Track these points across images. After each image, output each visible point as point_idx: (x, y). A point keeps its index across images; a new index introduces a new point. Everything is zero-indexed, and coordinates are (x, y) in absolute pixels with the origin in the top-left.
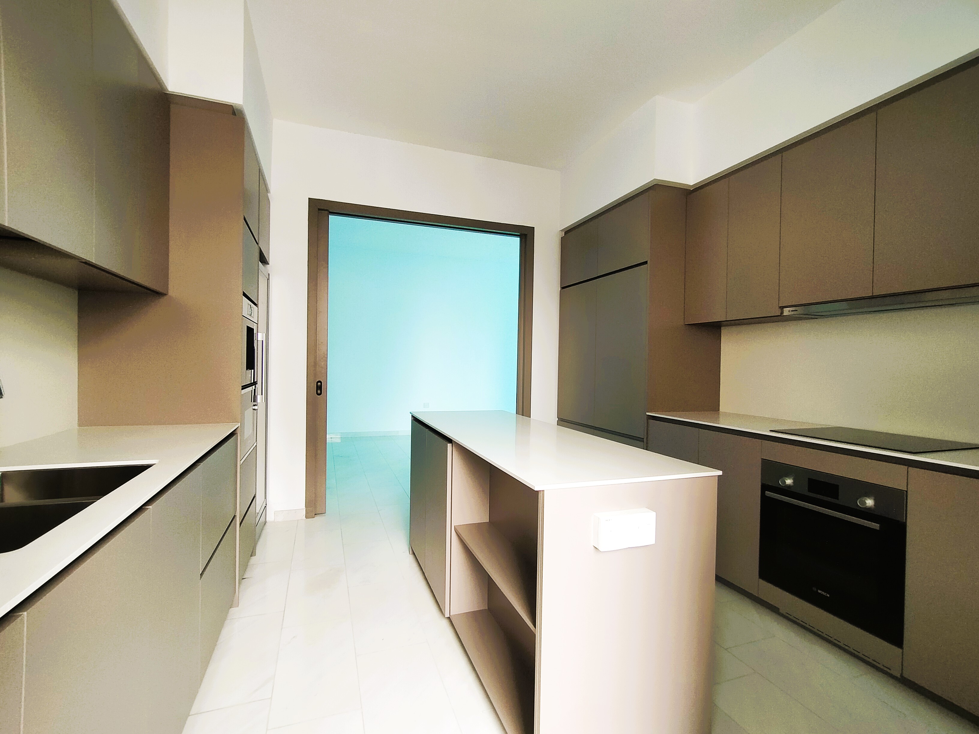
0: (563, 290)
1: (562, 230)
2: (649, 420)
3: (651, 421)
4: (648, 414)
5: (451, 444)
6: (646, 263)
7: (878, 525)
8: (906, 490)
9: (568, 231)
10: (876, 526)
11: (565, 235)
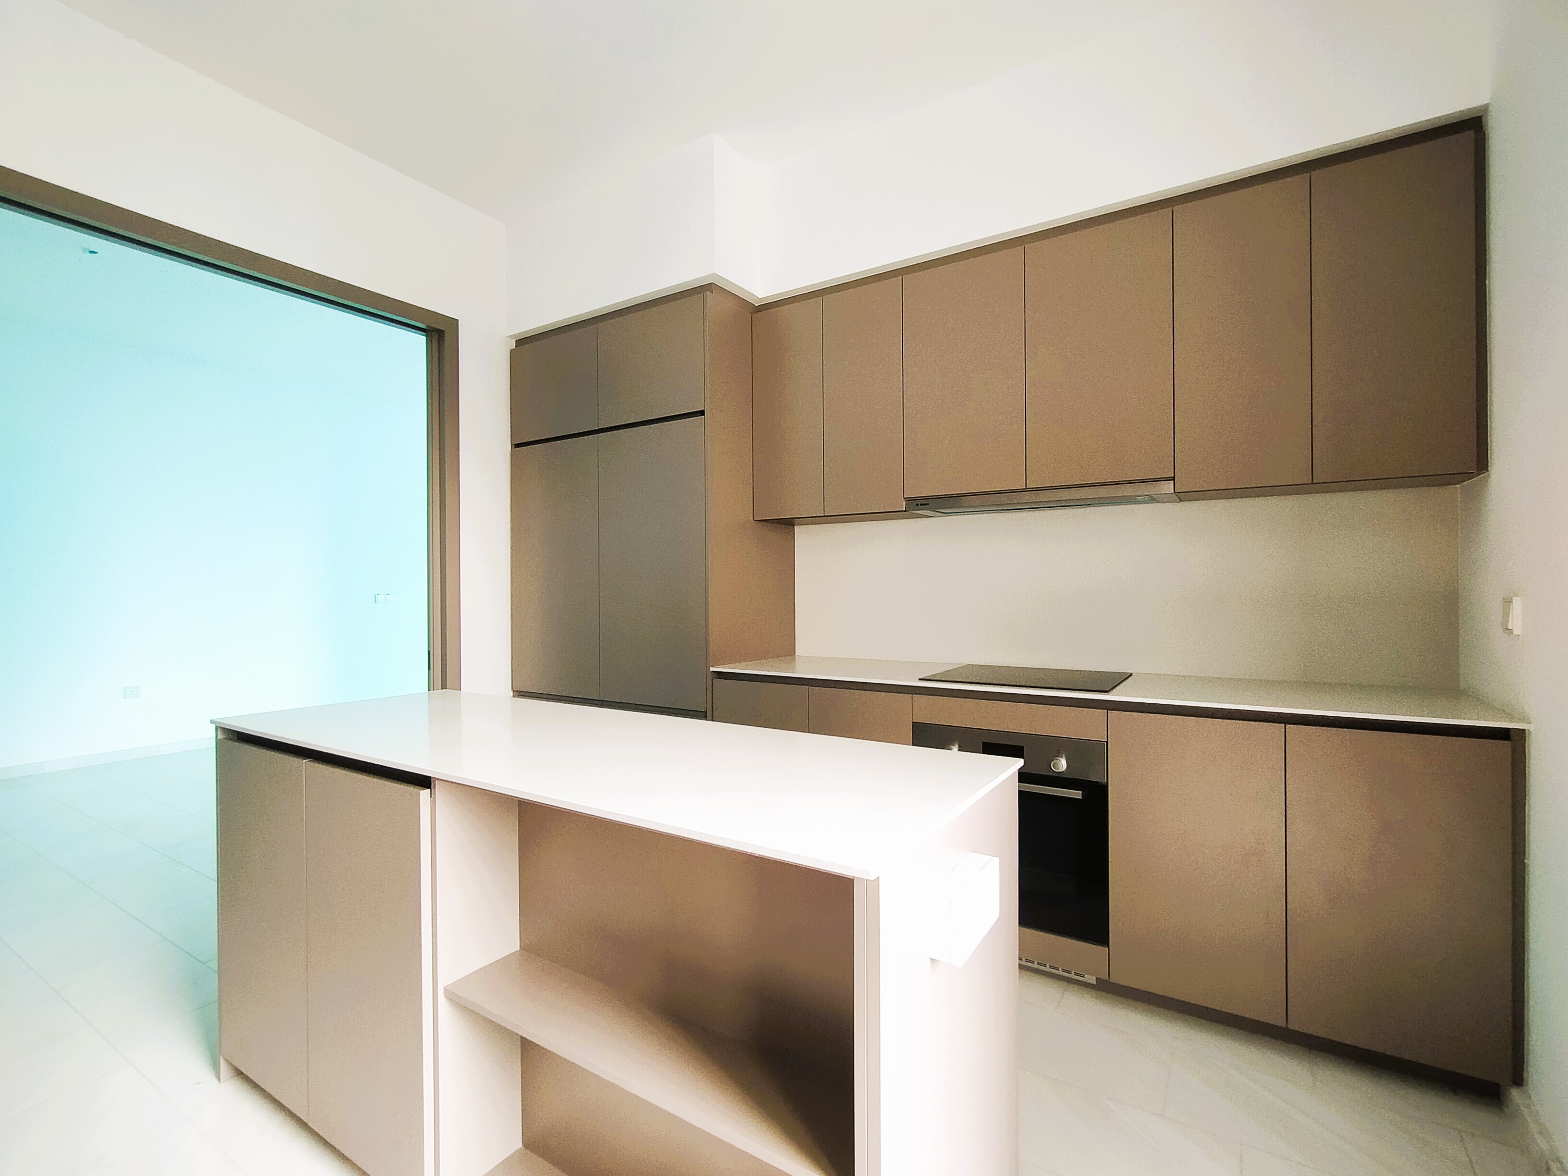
0: (517, 449)
1: (511, 337)
2: (715, 680)
3: (718, 682)
4: (712, 669)
5: (429, 790)
6: (702, 413)
7: (1081, 792)
8: (1106, 740)
9: (522, 342)
10: (1077, 794)
11: (516, 347)
